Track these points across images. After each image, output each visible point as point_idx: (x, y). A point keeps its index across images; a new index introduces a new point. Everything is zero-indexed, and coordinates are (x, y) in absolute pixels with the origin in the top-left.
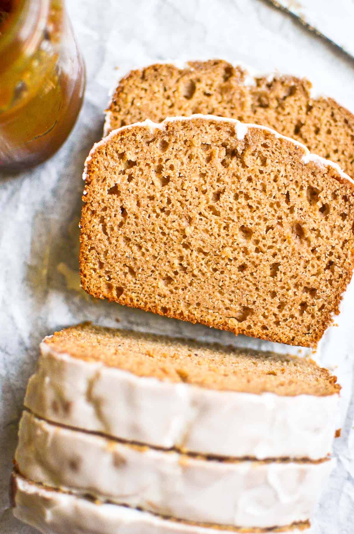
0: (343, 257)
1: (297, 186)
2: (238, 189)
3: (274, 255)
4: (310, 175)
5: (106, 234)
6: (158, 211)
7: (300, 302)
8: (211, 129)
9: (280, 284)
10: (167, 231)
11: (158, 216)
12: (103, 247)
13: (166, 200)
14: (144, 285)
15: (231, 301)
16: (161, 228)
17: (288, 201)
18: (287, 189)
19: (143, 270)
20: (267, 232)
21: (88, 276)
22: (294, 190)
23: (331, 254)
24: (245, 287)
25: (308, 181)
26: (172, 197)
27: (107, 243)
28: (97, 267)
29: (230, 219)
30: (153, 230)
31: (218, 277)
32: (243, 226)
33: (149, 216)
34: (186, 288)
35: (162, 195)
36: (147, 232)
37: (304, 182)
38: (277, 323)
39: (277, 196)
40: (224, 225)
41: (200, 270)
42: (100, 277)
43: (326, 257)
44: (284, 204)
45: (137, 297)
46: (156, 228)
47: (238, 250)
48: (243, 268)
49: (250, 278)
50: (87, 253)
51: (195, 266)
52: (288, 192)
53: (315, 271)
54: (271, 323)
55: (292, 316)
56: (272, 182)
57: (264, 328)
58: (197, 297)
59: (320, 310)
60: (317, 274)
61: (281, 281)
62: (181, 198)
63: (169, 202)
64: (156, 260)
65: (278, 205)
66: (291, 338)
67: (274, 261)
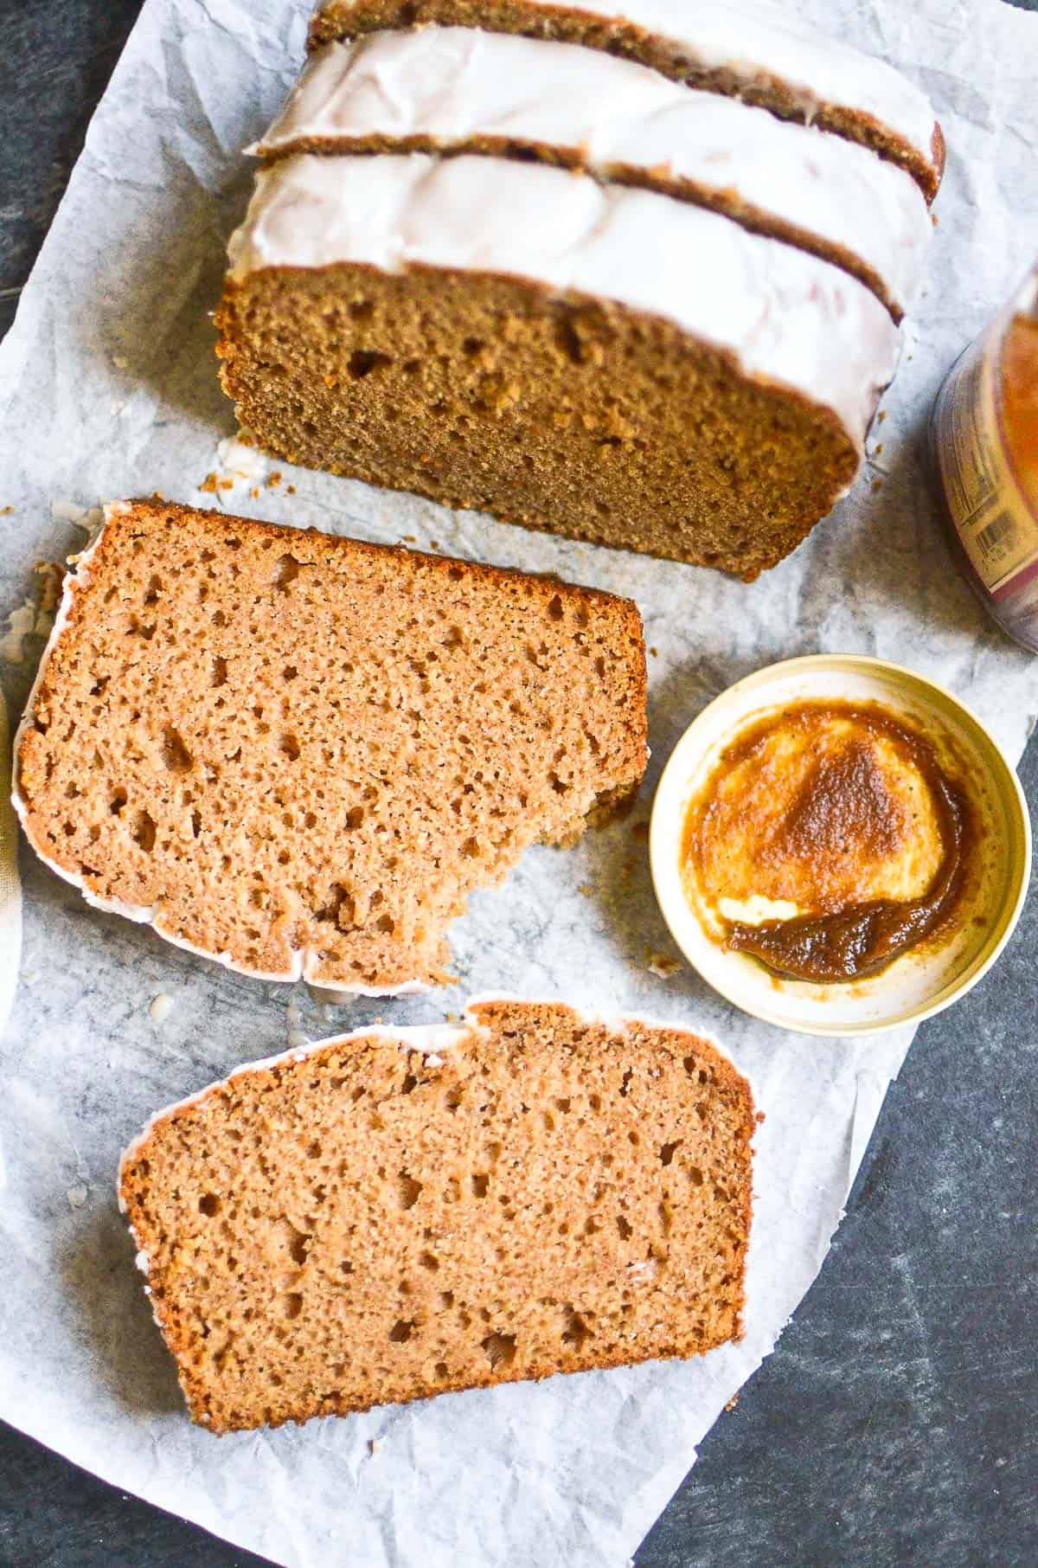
0: (70, 706)
1: (177, 848)
2: (309, 838)
3: (220, 703)
4: (150, 876)
5: (589, 736)
6: (478, 787)
7: (158, 606)
8: (374, 965)
9: (207, 643)
10: (458, 745)
11: (479, 777)
12: (595, 707)
13: (464, 808)
14: (502, 625)
15: (309, 602)
16: (470, 752)
17: (197, 818)
18: (197, 842)
19: (505, 661)
20: (239, 752)
21: (627, 640)
22: (183, 841)
23: (97, 711)
24: (280, 633)
25: (153, 861)
26: (452, 814)
27: (588, 716)
28: (608, 663)
29: (324, 774)
30: (487, 748)
31: (339, 653)
32: (292, 759)
33: (497, 775)
34: (409, 625)
35: (474, 819)
36: (499, 743)
37: (161, 859)
38: (208, 556)
39: (221, 826)
40: (334, 761)
41: (379, 665)
42: (600, 641)
43: (107, 704)
44: (206, 809)
45: (517, 600)
46: (481, 749)
47: (299, 712)
48: (290, 674)
49: (271, 654)
50: (629, 693)
51: (392, 672)
52: (196, 835)
53: (133, 673)
54: (220, 556)
55: (175, 573)
56: (233, 856)
57: (235, 544)
58: (382, 606)
59: (114, 590)
60: (126, 667)
61: (203, 650)
62: (432, 814)
63: (456, 806)
64: (476, 683)
65: (218, 808)
66: (173, 525)
67: (223, 691)
